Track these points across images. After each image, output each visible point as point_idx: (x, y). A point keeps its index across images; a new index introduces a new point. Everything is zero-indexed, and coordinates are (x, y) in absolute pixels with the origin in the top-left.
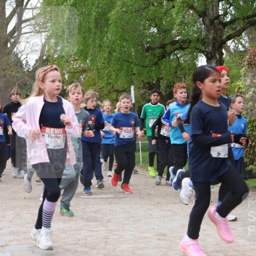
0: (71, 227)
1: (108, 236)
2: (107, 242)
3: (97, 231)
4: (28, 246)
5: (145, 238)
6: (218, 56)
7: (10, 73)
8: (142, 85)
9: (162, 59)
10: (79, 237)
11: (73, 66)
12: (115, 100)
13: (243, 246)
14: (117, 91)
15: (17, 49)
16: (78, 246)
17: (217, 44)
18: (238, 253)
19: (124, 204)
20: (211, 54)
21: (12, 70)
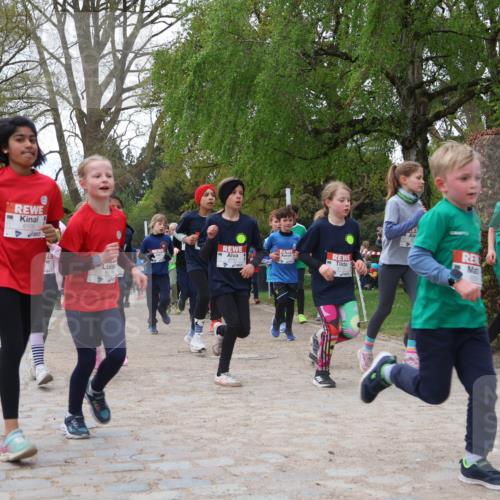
1: (249, 416)
2: (247, 425)
4: (130, 429)
5: (305, 419)
6: (419, 144)
8: (302, 187)
9: (334, 147)
10: (206, 417)
11: (198, 157)
12: (261, 210)
13: (455, 433)
14: (266, 197)
15: (115, 131)
16: (204, 430)
17: (419, 125)
18: (446, 444)
19: (274, 368)
20: (410, 141)
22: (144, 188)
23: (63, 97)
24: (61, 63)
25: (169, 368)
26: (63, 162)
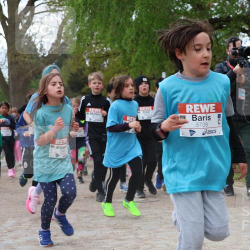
0: (96, 235)
1: (138, 245)
3: (125, 240)
7: (22, 59)
10: (106, 246)
11: (95, 50)
19: (156, 209)
25: (77, 210)
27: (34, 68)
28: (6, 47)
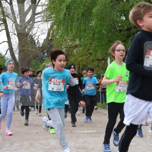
7: (27, 48)
9: (129, 38)
12: (96, 66)
14: (98, 60)
15: (32, 32)
21: (29, 46)
22: (45, 57)
23: (9, 17)
24: (8, 2)
26: (9, 46)
27: (34, 54)
28: (18, 42)
